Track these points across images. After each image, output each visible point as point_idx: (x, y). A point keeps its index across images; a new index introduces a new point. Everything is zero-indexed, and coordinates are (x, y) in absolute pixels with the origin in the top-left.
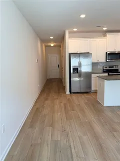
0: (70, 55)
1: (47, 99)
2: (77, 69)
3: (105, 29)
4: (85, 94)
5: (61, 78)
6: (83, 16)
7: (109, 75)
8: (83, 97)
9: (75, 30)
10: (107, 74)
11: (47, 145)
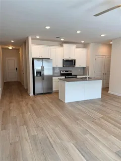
0: (33, 59)
1: (11, 103)
2: (41, 72)
3: (62, 40)
4: (48, 95)
5: (19, 81)
6: (48, 28)
7: (66, 78)
8: (46, 97)
9: (38, 37)
10: (64, 77)
11: (27, 140)
